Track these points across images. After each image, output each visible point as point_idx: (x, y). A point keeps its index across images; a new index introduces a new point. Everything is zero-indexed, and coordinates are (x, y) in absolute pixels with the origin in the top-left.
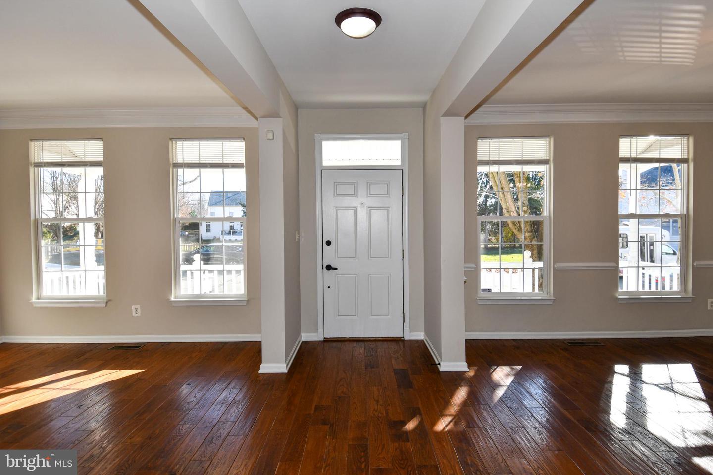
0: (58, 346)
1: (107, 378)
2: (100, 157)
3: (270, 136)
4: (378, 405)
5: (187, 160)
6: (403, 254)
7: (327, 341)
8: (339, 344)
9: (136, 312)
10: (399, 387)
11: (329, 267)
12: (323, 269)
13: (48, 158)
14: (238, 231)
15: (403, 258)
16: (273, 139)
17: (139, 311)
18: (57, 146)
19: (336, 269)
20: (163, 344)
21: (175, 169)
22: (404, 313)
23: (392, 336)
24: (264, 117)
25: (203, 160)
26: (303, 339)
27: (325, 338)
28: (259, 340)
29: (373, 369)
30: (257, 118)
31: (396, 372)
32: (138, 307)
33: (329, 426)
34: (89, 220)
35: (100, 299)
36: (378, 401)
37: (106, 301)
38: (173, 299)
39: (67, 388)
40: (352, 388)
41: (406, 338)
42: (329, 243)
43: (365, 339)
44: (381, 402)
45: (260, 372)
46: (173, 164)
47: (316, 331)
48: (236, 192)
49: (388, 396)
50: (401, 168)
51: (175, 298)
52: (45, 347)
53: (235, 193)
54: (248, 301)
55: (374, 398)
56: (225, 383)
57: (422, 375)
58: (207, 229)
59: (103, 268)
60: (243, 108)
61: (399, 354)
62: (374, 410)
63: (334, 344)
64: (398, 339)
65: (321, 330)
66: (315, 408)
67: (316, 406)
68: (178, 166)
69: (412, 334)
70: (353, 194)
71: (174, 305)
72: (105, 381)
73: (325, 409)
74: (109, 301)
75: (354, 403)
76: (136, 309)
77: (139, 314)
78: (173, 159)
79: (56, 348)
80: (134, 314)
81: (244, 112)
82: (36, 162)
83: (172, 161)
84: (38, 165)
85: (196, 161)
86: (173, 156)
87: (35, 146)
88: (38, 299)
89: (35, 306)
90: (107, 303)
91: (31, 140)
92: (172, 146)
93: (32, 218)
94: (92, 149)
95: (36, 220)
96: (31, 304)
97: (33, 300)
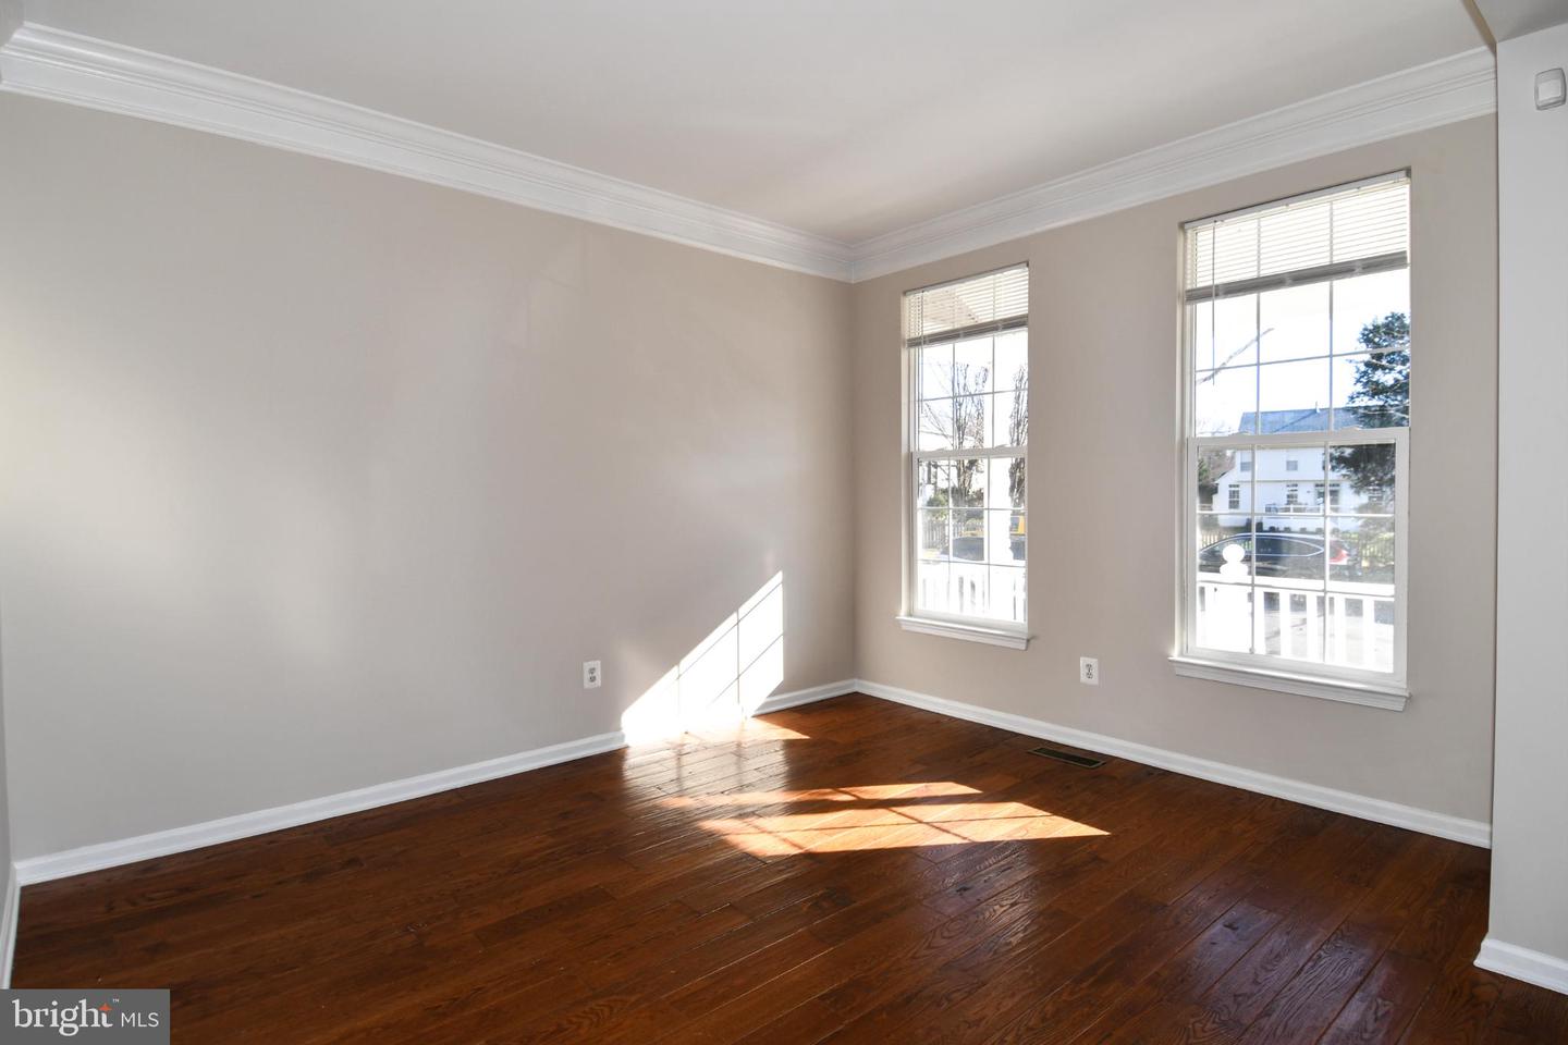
1: (1021, 828)
2: (1019, 307)
5: (1224, 276)
9: (1089, 675)
14: (1309, 507)
16: (1563, 99)
17: (1095, 672)
20: (1151, 771)
21: (1189, 307)
25: (1271, 267)
32: (1093, 662)
34: (999, 452)
35: (1005, 630)
37: (1026, 637)
38: (1175, 655)
39: (945, 826)
45: (1478, 963)
46: (1188, 292)
48: (1304, 411)
51: (1183, 654)
53: (1303, 415)
54: (1409, 699)
58: (1230, 502)
59: (1022, 563)
68: (1198, 295)
71: (1177, 671)
72: (1019, 836)
74: (1033, 637)
76: (1089, 667)
77: (1095, 681)
78: (1184, 278)
80: (1083, 678)
82: (913, 336)
83: (1184, 286)
84: (917, 342)
85: (1248, 273)
86: (1185, 273)
87: (910, 304)
88: (910, 615)
89: (904, 627)
90: (1028, 641)
91: (905, 293)
92: (1185, 247)
93: (904, 450)
94: (1008, 292)
95: (910, 455)
96: (898, 623)
97: (902, 615)
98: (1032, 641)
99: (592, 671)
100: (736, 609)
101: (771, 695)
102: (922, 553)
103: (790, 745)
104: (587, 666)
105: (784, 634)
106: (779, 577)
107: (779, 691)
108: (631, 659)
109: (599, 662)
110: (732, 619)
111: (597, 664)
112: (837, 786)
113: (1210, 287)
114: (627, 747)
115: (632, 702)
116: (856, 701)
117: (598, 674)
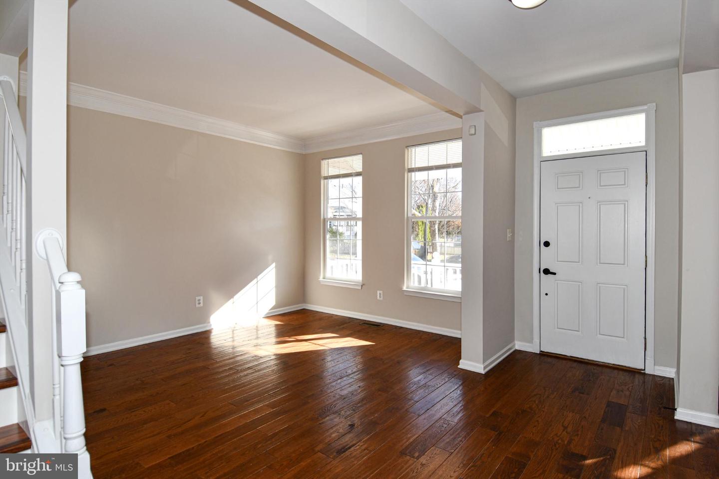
0: (331, 316)
2: (359, 169)
3: (473, 131)
4: (564, 431)
5: (418, 165)
6: (646, 261)
7: (543, 354)
8: (554, 361)
9: (380, 297)
10: (603, 421)
11: (547, 272)
12: (540, 272)
13: (332, 172)
15: (646, 266)
16: (475, 134)
17: (382, 296)
18: (339, 162)
19: (554, 274)
20: (396, 327)
21: (409, 174)
22: (645, 338)
23: (627, 365)
24: (467, 113)
25: (431, 164)
26: (517, 347)
27: (541, 351)
28: (459, 336)
29: (581, 395)
30: (461, 117)
31: (609, 404)
32: (381, 292)
33: (497, 433)
35: (355, 282)
36: (565, 428)
37: (361, 284)
38: (405, 288)
40: (543, 406)
41: (647, 372)
42: (547, 244)
43: (590, 362)
44: (569, 429)
45: (459, 367)
46: (408, 169)
47: (531, 340)
49: (582, 427)
50: (645, 149)
51: (407, 288)
52: (324, 315)
55: (563, 423)
56: (425, 368)
57: (644, 417)
60: (446, 112)
61: (627, 387)
62: (556, 435)
63: (549, 360)
64: (636, 371)
65: (536, 340)
66: (493, 413)
67: (495, 411)
68: (411, 170)
69: (657, 367)
70: (577, 186)
71: (405, 294)
73: (501, 417)
74: (364, 284)
75: (538, 421)
76: (380, 294)
77: (382, 299)
79: (330, 317)
80: (378, 298)
81: (447, 114)
82: (325, 175)
83: (408, 166)
84: (326, 178)
85: (425, 165)
86: (408, 163)
87: (324, 163)
88: (324, 278)
89: (322, 283)
90: (362, 286)
91: (322, 159)
92: (408, 154)
93: (322, 217)
94: (356, 163)
95: (324, 219)
96: (319, 282)
97: (321, 278)
98: (363, 286)
99: (199, 300)
100: (256, 277)
101: (270, 310)
102: (329, 255)
103: (277, 326)
104: (197, 298)
105: (276, 287)
106: (274, 265)
107: (273, 308)
108: (215, 297)
109: (202, 297)
110: (255, 281)
111: (201, 298)
112: (290, 336)
113: (414, 168)
114: (212, 329)
115: (214, 312)
116: (304, 312)
117: (201, 301)
